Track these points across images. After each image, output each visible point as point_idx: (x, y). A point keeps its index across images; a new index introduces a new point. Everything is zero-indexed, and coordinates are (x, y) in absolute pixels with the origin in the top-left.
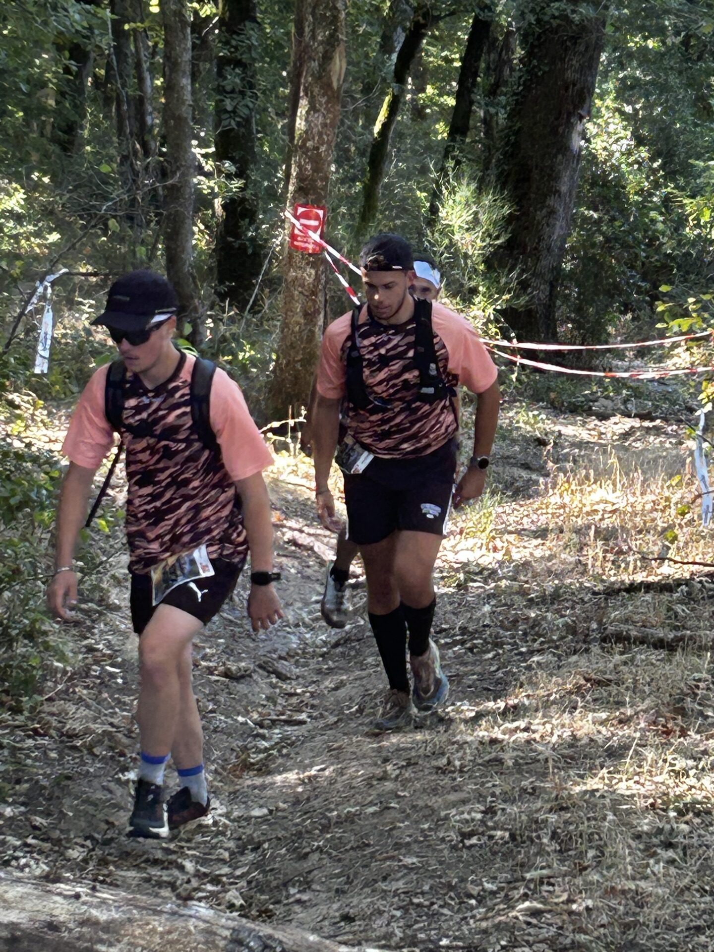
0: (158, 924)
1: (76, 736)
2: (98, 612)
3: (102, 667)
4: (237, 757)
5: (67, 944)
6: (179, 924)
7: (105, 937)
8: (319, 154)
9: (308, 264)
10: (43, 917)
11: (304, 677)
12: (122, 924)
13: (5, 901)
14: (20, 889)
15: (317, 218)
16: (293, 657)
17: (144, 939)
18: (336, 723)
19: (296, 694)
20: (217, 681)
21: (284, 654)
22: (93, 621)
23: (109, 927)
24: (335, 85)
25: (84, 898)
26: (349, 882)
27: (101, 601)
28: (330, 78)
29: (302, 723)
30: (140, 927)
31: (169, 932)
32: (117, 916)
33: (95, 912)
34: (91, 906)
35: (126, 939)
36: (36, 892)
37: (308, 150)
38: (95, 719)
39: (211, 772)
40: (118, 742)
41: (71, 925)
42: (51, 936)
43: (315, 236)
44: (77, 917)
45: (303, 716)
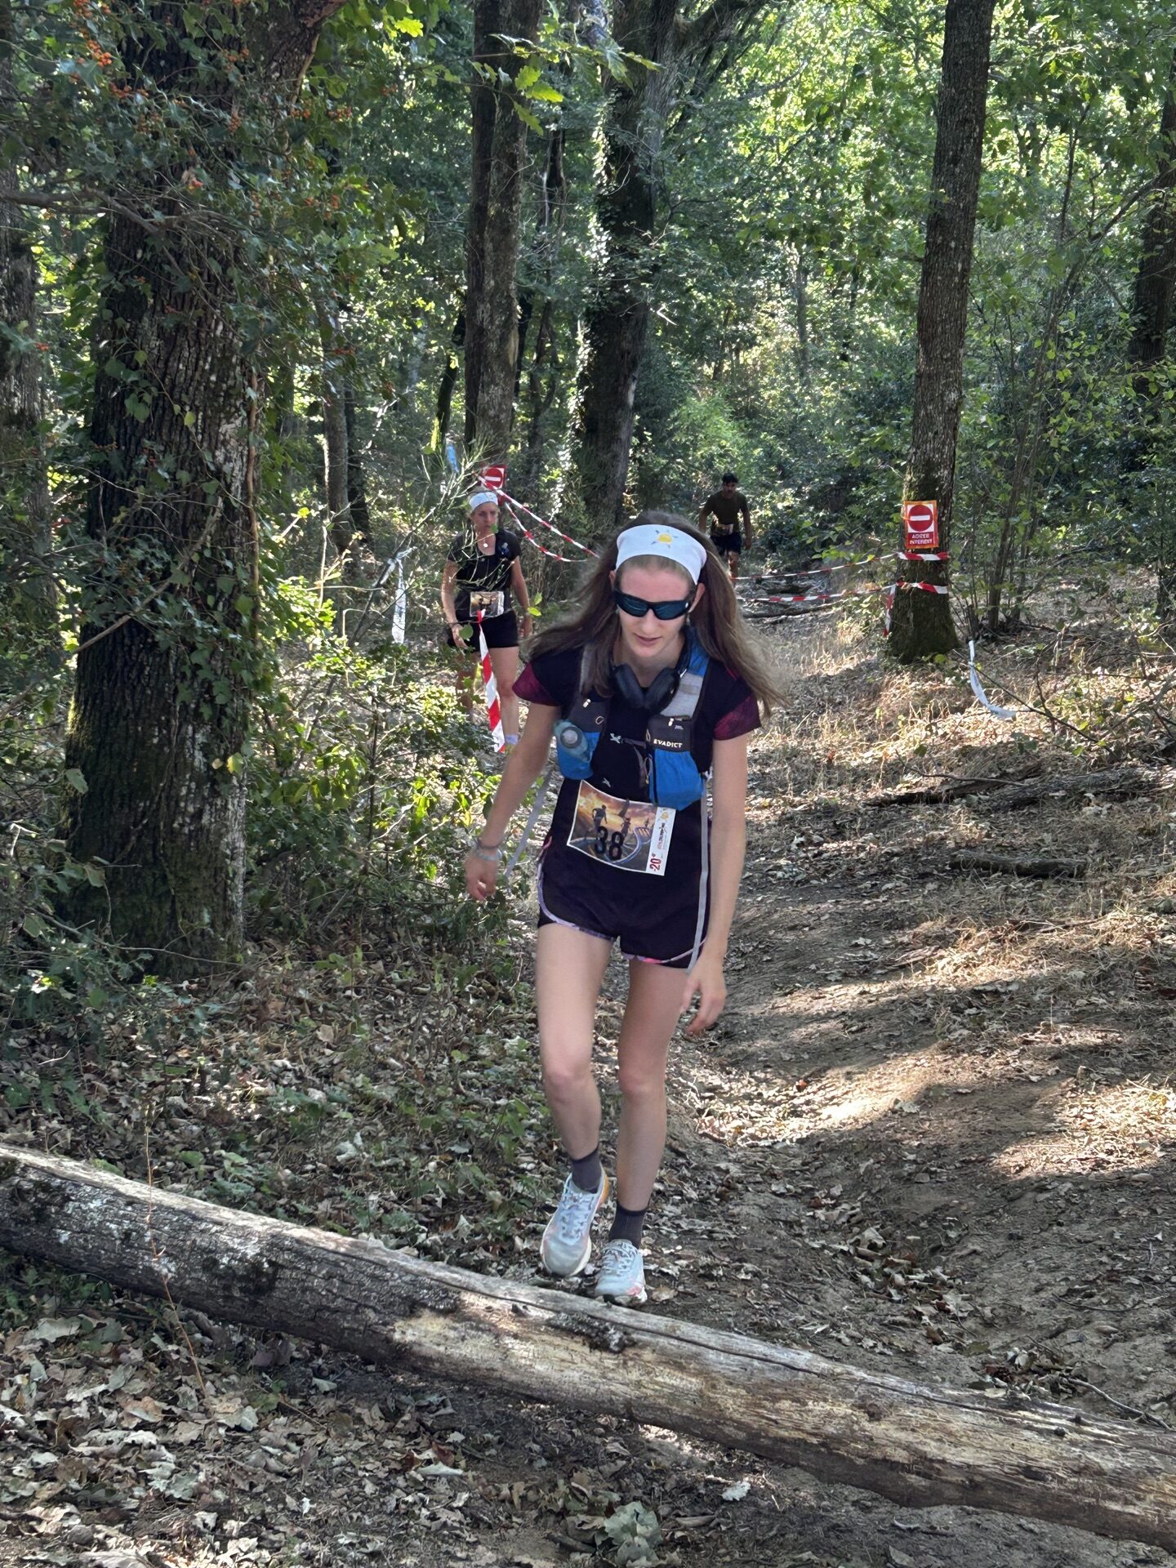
14: (966, 1418)
15: (498, 474)
23: (1120, 1479)
24: (511, 362)
25: (1070, 1436)
28: (507, 356)
32: (1128, 1464)
34: (1083, 1446)
41: (1062, 1474)
42: (1031, 1485)
44: (1068, 1463)
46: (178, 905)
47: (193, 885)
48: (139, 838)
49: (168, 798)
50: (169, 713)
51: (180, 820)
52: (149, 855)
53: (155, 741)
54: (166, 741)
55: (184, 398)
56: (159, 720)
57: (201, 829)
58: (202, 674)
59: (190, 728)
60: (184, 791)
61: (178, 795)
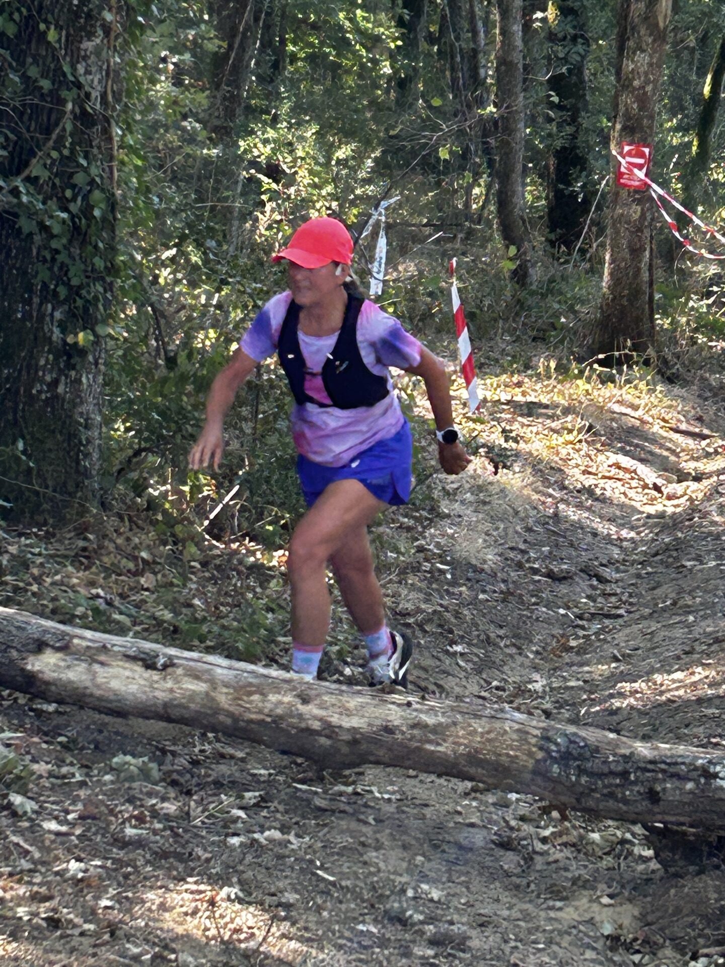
0: (479, 726)
1: (409, 614)
2: (427, 519)
3: (433, 564)
4: (558, 641)
5: (401, 744)
6: (497, 725)
7: (432, 737)
8: (645, 93)
9: (633, 201)
10: (378, 722)
11: (622, 580)
12: (448, 726)
13: (347, 709)
14: (360, 700)
15: (642, 155)
16: (613, 564)
17: (465, 738)
18: (651, 614)
19: (615, 594)
20: (539, 581)
21: (604, 562)
22: (424, 528)
23: (437, 730)
24: (661, 25)
25: (415, 706)
26: (655, 730)
27: (432, 510)
28: (656, 17)
29: (620, 616)
30: (463, 728)
31: (488, 732)
32: (443, 720)
33: (423, 717)
34: (420, 711)
35: (451, 739)
36: (373, 702)
37: (634, 89)
38: (427, 601)
39: (532, 652)
40: (447, 621)
41: (404, 729)
42: (387, 738)
43: (641, 174)
44: (410, 722)
45: (621, 611)
50: (31, 291)
51: (38, 387)
53: (19, 316)
54: (27, 316)
55: (50, 17)
56: (22, 296)
57: (56, 397)
58: (60, 258)
59: (50, 306)
60: (42, 362)
61: (37, 365)
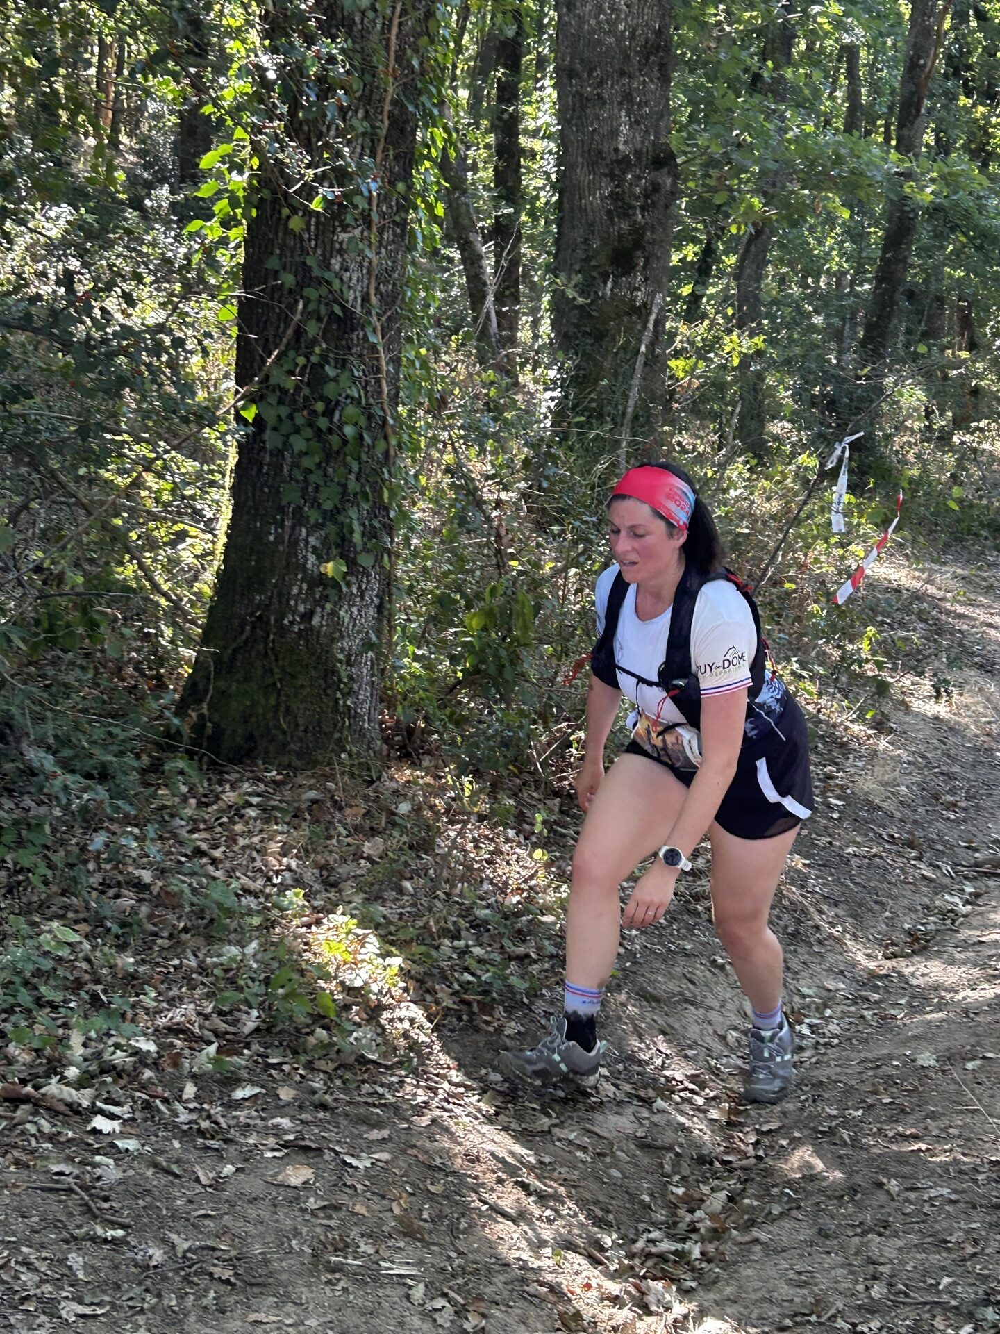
46: (284, 698)
47: (300, 682)
48: (254, 628)
49: (280, 595)
50: (283, 513)
51: (291, 618)
52: (261, 647)
53: (272, 538)
54: (279, 540)
56: (274, 518)
57: (312, 628)
58: (312, 478)
59: (304, 530)
60: (295, 591)
61: (289, 594)
